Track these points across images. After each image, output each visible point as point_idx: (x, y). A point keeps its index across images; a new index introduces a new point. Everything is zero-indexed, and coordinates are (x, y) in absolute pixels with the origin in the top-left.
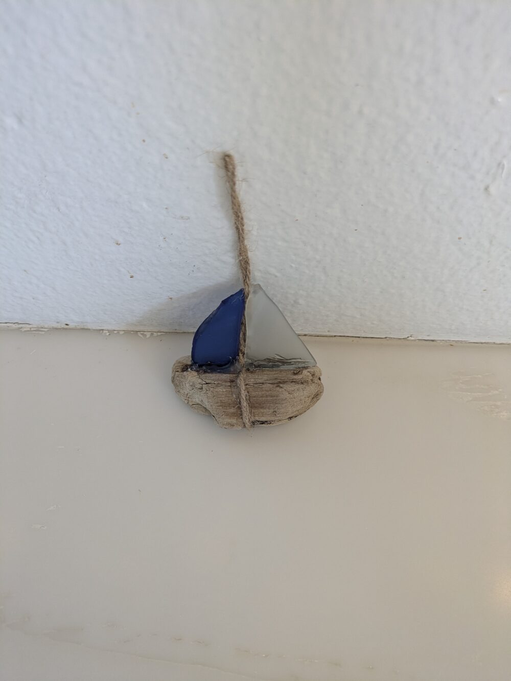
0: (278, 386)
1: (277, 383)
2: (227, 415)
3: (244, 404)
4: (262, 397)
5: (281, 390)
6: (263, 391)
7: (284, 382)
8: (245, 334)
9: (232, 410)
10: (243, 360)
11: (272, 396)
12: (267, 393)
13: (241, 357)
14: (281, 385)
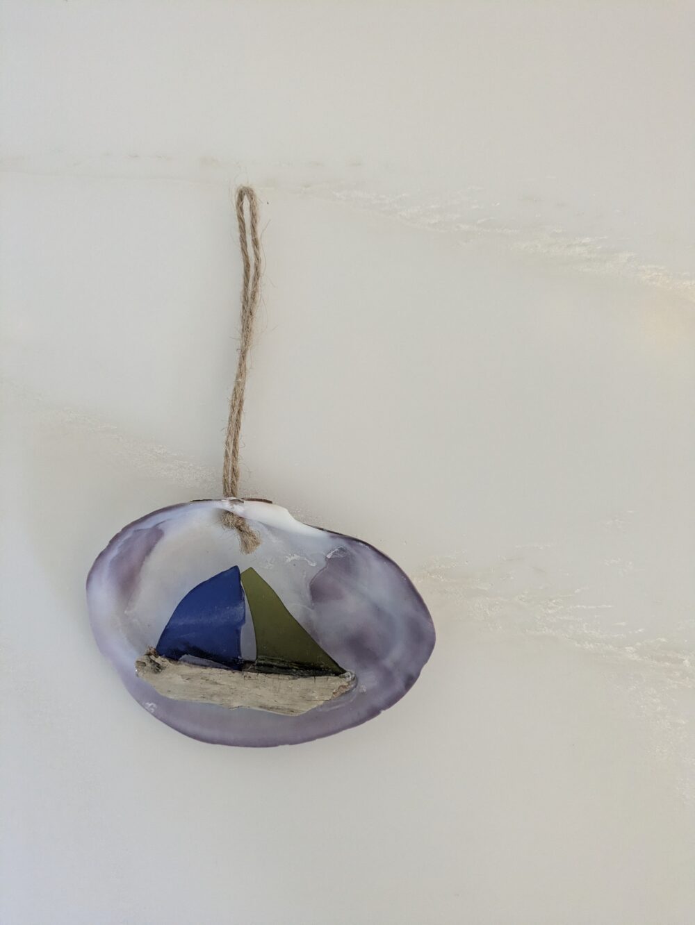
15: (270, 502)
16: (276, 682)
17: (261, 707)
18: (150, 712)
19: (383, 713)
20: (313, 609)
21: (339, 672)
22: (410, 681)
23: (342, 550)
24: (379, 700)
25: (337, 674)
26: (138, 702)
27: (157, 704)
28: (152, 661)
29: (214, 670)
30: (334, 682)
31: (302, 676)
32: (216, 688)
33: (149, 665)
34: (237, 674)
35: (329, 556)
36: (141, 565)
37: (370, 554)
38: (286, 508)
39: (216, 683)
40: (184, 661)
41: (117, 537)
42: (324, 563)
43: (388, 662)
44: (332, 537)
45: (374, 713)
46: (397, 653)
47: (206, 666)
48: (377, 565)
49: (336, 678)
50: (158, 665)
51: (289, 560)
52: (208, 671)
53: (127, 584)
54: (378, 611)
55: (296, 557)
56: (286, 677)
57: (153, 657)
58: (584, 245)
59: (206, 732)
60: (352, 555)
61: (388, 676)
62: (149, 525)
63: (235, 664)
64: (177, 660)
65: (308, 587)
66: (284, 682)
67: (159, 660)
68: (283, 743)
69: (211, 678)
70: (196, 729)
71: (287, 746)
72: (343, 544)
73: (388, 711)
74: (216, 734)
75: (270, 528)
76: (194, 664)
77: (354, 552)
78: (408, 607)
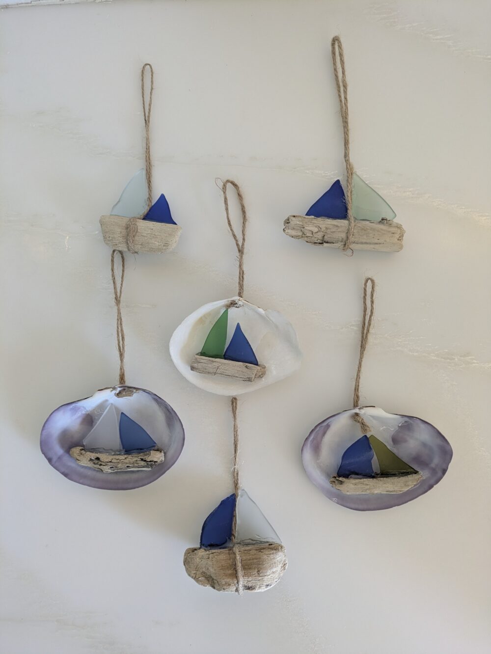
0: (260, 551)
1: (259, 550)
2: (226, 576)
3: (239, 565)
4: (250, 560)
5: (262, 554)
6: (250, 555)
7: (264, 549)
8: (235, 524)
9: (230, 572)
10: (235, 540)
11: (256, 559)
12: (254, 557)
13: (233, 539)
14: (262, 551)
15: (374, 407)
16: (392, 481)
17: (387, 492)
18: (335, 502)
19: (435, 486)
20: (394, 448)
21: (416, 472)
22: (444, 471)
23: (406, 422)
24: (432, 481)
25: (415, 473)
26: (329, 498)
27: (337, 498)
28: (337, 480)
29: (364, 479)
30: (415, 476)
31: (403, 476)
32: (368, 487)
33: (336, 482)
34: (375, 479)
35: (400, 425)
36: (321, 440)
37: (419, 422)
38: (380, 408)
39: (367, 485)
40: (351, 478)
41: (313, 431)
42: (397, 428)
43: (433, 465)
44: (402, 417)
45: (431, 487)
46: (436, 461)
47: (361, 479)
48: (422, 426)
49: (416, 475)
50: (341, 481)
51: (381, 429)
52: (362, 480)
53: (317, 449)
54: (424, 445)
55: (384, 427)
56: (396, 478)
57: (337, 478)
58: (410, 191)
59: (360, 507)
60: (411, 423)
61: (434, 471)
62: (325, 424)
63: (372, 476)
64: (348, 478)
65: (391, 439)
66: (395, 480)
67: (341, 479)
68: (395, 506)
69: (365, 483)
70: (356, 506)
71: (396, 507)
72: (407, 419)
73: (437, 485)
74: (365, 507)
75: (373, 417)
76: (355, 478)
77: (412, 422)
78: (439, 441)
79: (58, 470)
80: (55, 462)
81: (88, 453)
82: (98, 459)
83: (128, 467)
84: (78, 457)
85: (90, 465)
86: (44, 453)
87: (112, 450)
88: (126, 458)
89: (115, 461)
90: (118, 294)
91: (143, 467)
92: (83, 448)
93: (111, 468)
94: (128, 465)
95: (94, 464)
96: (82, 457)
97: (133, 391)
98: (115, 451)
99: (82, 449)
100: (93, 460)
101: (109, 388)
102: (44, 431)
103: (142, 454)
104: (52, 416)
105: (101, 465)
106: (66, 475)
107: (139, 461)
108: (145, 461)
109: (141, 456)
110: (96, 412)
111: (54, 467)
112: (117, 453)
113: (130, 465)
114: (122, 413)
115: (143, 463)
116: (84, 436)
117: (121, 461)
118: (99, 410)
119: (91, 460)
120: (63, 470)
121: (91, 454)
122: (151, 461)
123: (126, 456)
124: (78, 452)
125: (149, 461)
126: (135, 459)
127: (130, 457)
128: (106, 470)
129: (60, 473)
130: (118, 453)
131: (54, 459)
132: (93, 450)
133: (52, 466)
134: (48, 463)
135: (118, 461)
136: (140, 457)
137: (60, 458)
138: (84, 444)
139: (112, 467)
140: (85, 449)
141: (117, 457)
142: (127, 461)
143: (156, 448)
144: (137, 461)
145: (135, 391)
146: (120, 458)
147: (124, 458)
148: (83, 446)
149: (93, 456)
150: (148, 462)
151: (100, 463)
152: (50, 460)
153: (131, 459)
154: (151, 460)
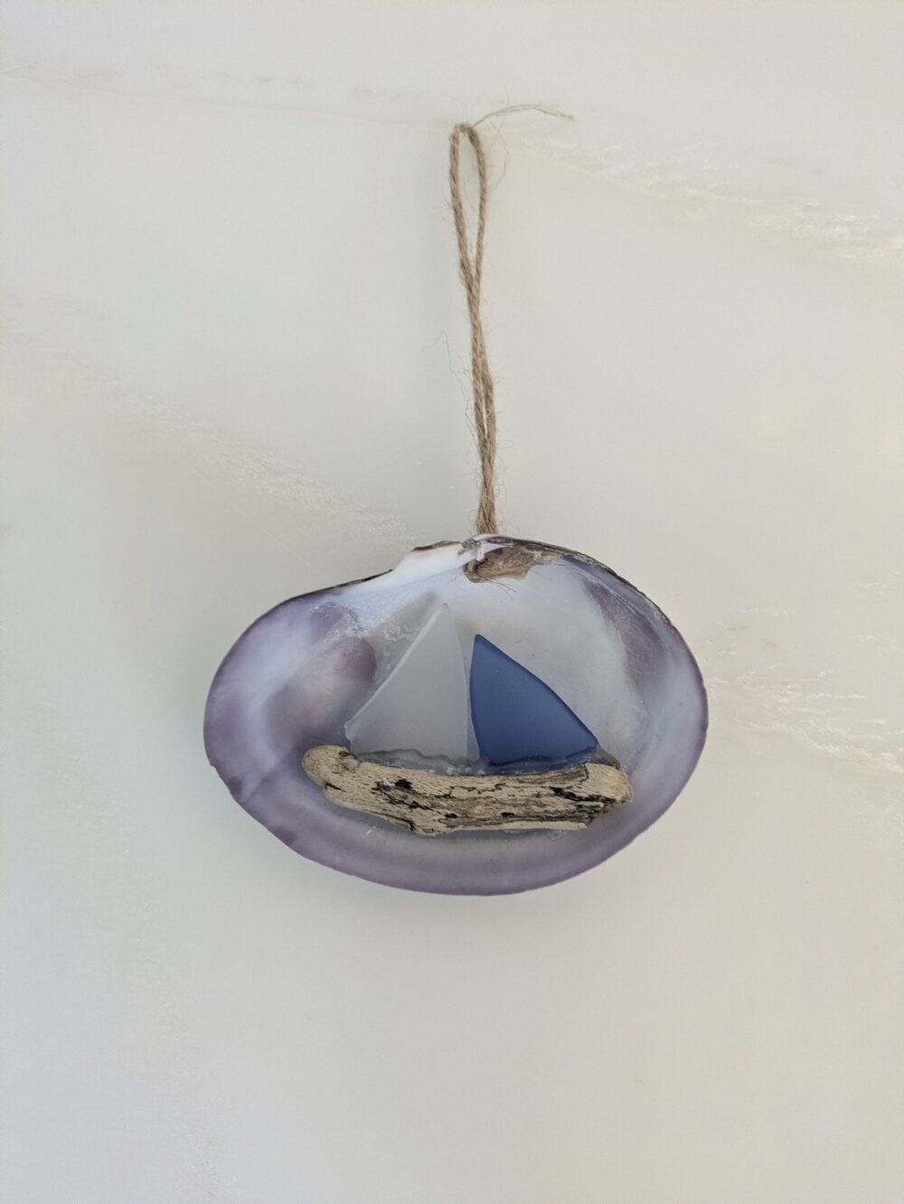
79: (262, 821)
80: (253, 794)
81: (366, 765)
82: (404, 784)
83: (505, 815)
84: (334, 779)
85: (376, 804)
86: (214, 762)
87: (443, 757)
88: (498, 787)
89: (464, 794)
90: (472, 255)
91: (562, 818)
92: (345, 749)
93: (447, 816)
94: (507, 809)
95: (392, 801)
96: (347, 776)
97: (532, 558)
98: (455, 764)
99: (344, 755)
100: (387, 788)
101: (451, 543)
102: (220, 689)
103: (553, 774)
104: (251, 636)
105: (414, 806)
106: (287, 837)
107: (548, 795)
108: (571, 796)
109: (552, 779)
110: (387, 636)
111: (249, 811)
112: (466, 767)
113: (515, 811)
114: (479, 639)
115: (561, 804)
116: (346, 712)
117: (483, 795)
118: (399, 628)
119: (380, 787)
120: (279, 820)
121: (377, 768)
122: (591, 799)
123: (496, 780)
124: (333, 761)
125: (585, 795)
126: (531, 790)
127: (511, 782)
128: (430, 825)
129: (271, 830)
130: (468, 770)
131: (250, 786)
132: (383, 757)
133: (243, 805)
134: (230, 797)
135: (474, 794)
136: (548, 784)
137: (267, 781)
138: (349, 736)
139: (454, 816)
140: (352, 752)
141: (468, 782)
142: (503, 794)
143: (598, 756)
144: (538, 796)
145: (537, 554)
146: (479, 787)
147: (491, 786)
148: (346, 743)
149: (388, 775)
150: (581, 799)
151: (411, 799)
152: (235, 787)
153: (516, 790)
154: (593, 792)
